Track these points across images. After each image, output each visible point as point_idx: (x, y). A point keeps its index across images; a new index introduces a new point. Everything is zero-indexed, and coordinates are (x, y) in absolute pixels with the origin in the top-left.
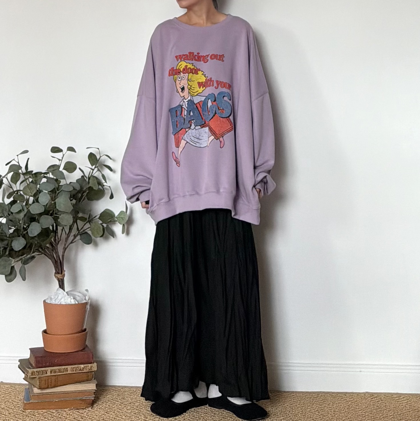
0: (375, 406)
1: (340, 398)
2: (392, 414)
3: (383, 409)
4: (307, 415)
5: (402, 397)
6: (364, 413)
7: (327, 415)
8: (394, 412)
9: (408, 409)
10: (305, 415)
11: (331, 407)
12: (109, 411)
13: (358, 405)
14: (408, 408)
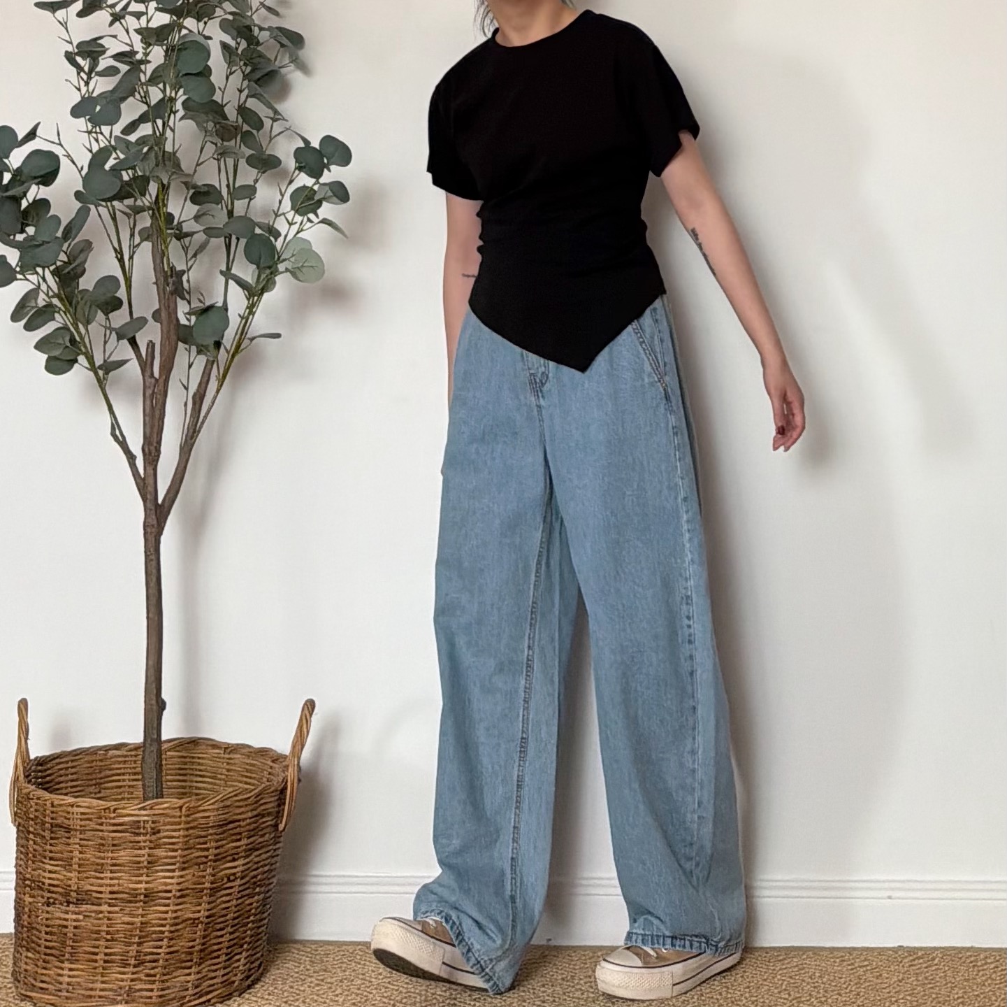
0: (920, 978)
1: (838, 960)
2: (961, 995)
3: (938, 984)
4: (762, 1000)
5: (982, 956)
6: (896, 992)
7: (808, 1001)
8: (962, 991)
9: (996, 984)
10: (757, 1001)
11: (817, 982)
12: (292, 999)
13: (881, 975)
14: (998, 982)
